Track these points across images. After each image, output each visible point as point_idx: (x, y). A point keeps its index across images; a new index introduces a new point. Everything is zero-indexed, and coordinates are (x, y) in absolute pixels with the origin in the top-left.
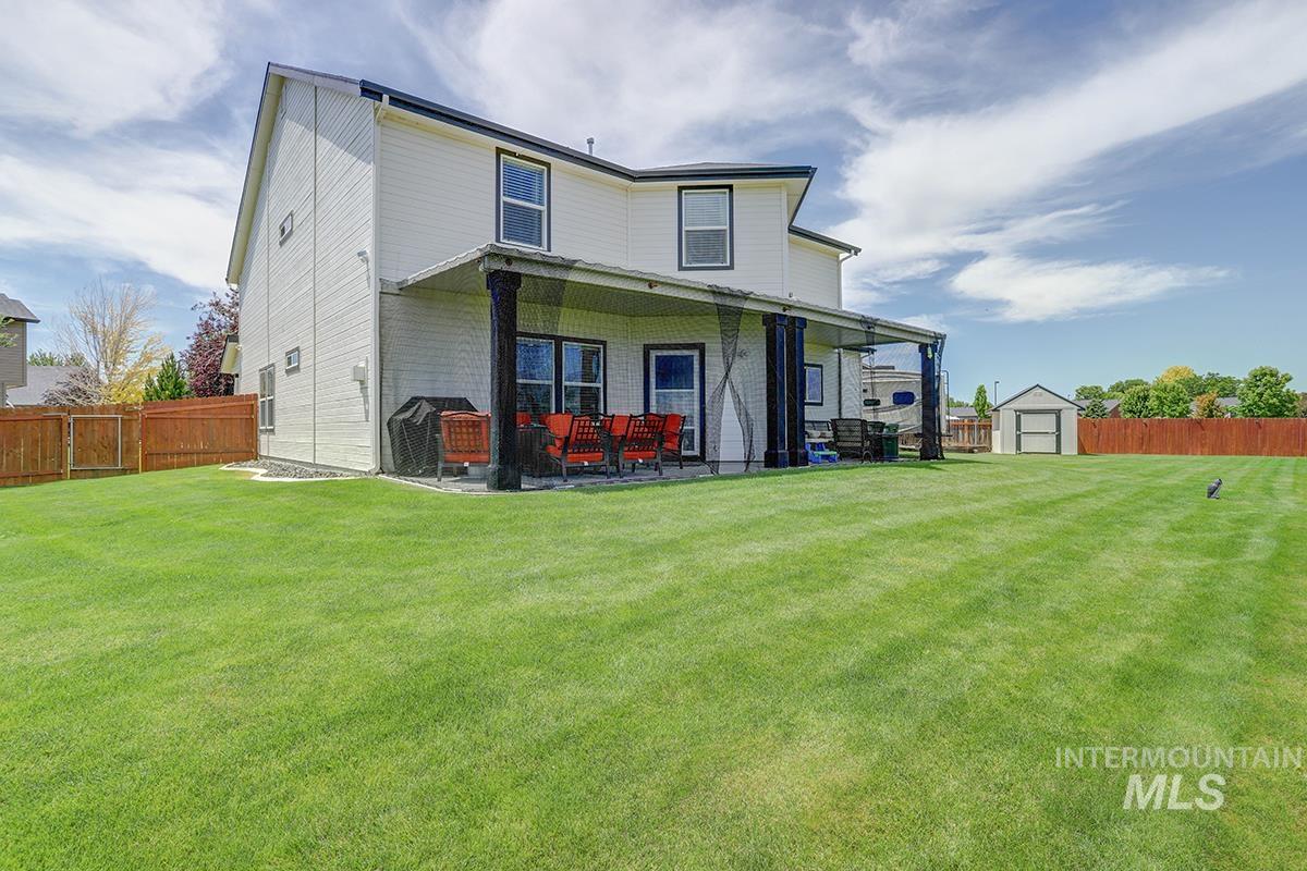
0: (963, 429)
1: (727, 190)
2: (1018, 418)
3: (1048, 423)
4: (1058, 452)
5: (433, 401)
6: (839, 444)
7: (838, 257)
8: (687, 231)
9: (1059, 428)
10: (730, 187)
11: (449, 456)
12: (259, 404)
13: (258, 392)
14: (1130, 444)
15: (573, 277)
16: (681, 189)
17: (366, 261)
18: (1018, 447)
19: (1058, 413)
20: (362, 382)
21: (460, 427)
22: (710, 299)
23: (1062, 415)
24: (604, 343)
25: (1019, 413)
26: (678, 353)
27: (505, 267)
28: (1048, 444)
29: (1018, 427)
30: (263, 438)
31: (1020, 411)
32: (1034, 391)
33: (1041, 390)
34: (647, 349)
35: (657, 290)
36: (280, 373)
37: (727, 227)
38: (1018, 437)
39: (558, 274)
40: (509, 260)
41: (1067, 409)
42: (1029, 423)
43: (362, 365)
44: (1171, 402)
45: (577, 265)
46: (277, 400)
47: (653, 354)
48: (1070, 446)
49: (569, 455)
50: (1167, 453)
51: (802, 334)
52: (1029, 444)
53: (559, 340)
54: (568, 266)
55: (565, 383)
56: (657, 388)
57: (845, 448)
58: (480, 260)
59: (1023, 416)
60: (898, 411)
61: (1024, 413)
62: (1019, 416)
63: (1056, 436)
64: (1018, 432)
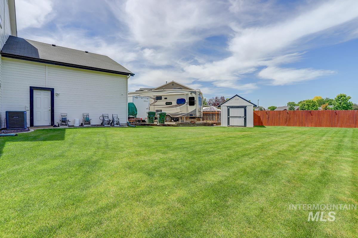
3: (241, 112)
4: (245, 125)
9: (245, 115)
14: (281, 121)
18: (229, 123)
19: (245, 107)
23: (247, 109)
25: (229, 108)
28: (241, 122)
29: (228, 114)
31: (229, 107)
32: (235, 98)
33: (238, 97)
38: (229, 118)
41: (249, 106)
42: (233, 112)
48: (250, 123)
52: (233, 122)
59: (230, 109)
60: (179, 107)
61: (231, 108)
62: (229, 109)
63: (244, 118)
64: (228, 117)
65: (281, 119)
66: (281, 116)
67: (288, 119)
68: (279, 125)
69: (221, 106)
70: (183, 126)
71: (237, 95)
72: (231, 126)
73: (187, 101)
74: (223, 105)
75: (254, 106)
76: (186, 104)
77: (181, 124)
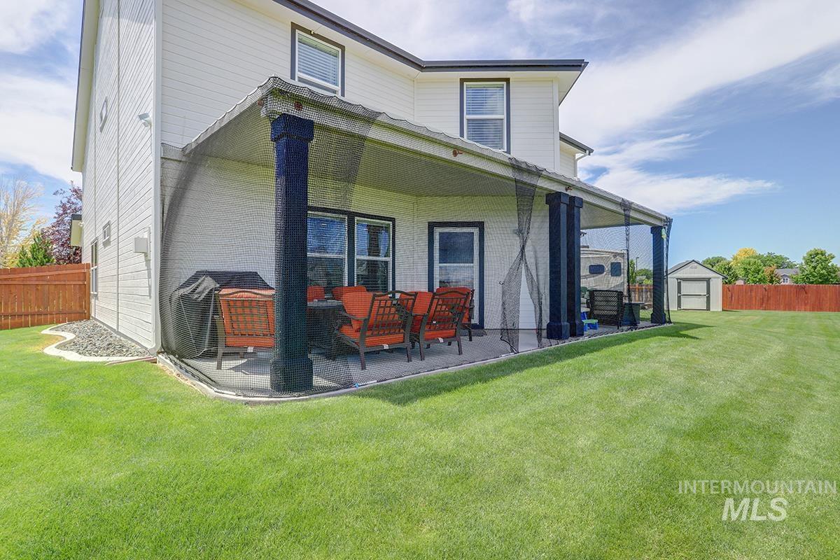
0: (635, 291)
1: (505, 83)
2: (679, 284)
3: (700, 288)
4: (708, 309)
5: (214, 275)
6: (595, 312)
7: (574, 156)
8: (468, 120)
9: (708, 292)
10: (507, 80)
11: (231, 340)
12: (91, 272)
13: (90, 262)
14: (754, 302)
15: (374, 133)
16: (462, 81)
17: (148, 124)
18: (679, 305)
19: (708, 280)
20: (146, 255)
21: (243, 307)
22: (508, 173)
23: (711, 283)
24: (393, 220)
25: (680, 281)
26: (458, 230)
27: (293, 112)
28: (701, 303)
29: (679, 291)
30: (93, 301)
31: (680, 279)
32: (691, 265)
33: (696, 264)
34: (432, 226)
35: (462, 159)
36: (100, 246)
37: (504, 116)
38: (679, 298)
39: (357, 128)
40: (299, 103)
41: (715, 278)
42: (687, 288)
43: (146, 236)
44: (753, 272)
45: (379, 119)
46: (100, 271)
47: (438, 231)
48: (717, 305)
49: (367, 339)
50: (779, 309)
51: (579, 212)
52: (687, 303)
53: (352, 215)
54: (370, 118)
55: (357, 257)
56: (440, 263)
57: (604, 315)
58: (262, 102)
59: (683, 283)
60: (592, 278)
61: (683, 280)
63: (707, 297)
64: (679, 295)
65: (754, 299)
66: (753, 294)
67: (765, 299)
68: (751, 308)
71: (693, 261)
73: (608, 267)
76: (605, 273)
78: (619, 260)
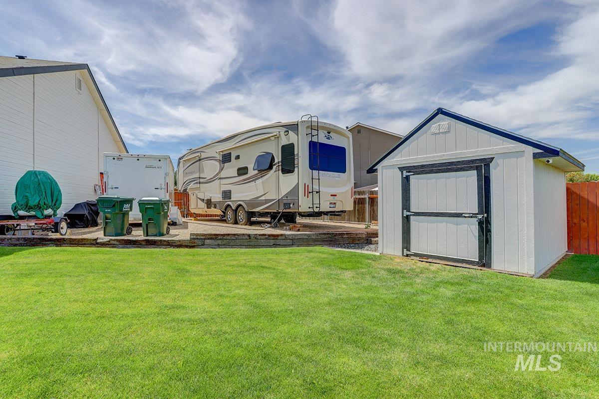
2: (406, 184)
4: (485, 260)
9: (485, 202)
18: (406, 241)
19: (483, 166)
25: (410, 171)
28: (464, 240)
29: (406, 203)
31: (406, 168)
33: (447, 121)
38: (406, 221)
52: (426, 237)
59: (414, 180)
61: (416, 173)
62: (407, 178)
63: (480, 223)
64: (406, 213)
69: (379, 167)
70: (219, 246)
71: (440, 111)
72: (416, 255)
73: (278, 158)
74: (385, 162)
75: (535, 156)
76: (274, 168)
77: (211, 239)
78: (292, 138)
